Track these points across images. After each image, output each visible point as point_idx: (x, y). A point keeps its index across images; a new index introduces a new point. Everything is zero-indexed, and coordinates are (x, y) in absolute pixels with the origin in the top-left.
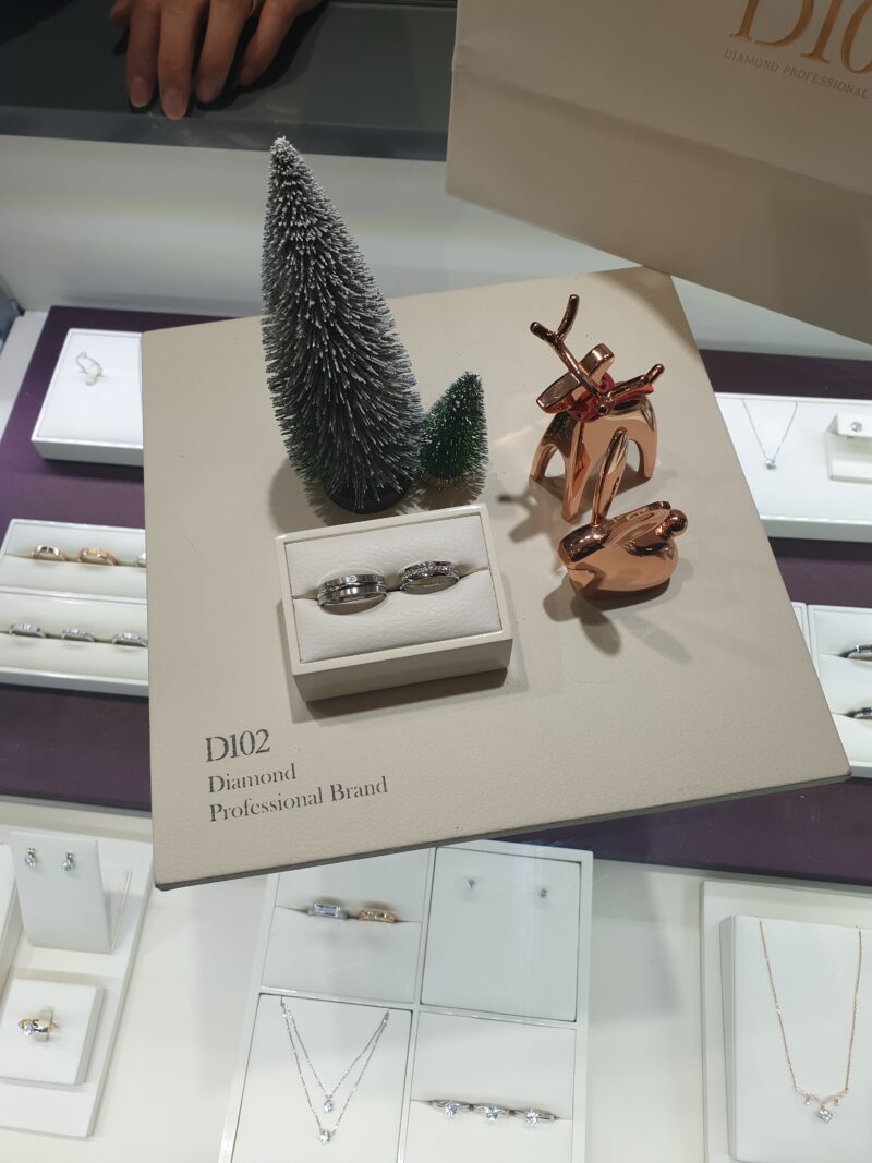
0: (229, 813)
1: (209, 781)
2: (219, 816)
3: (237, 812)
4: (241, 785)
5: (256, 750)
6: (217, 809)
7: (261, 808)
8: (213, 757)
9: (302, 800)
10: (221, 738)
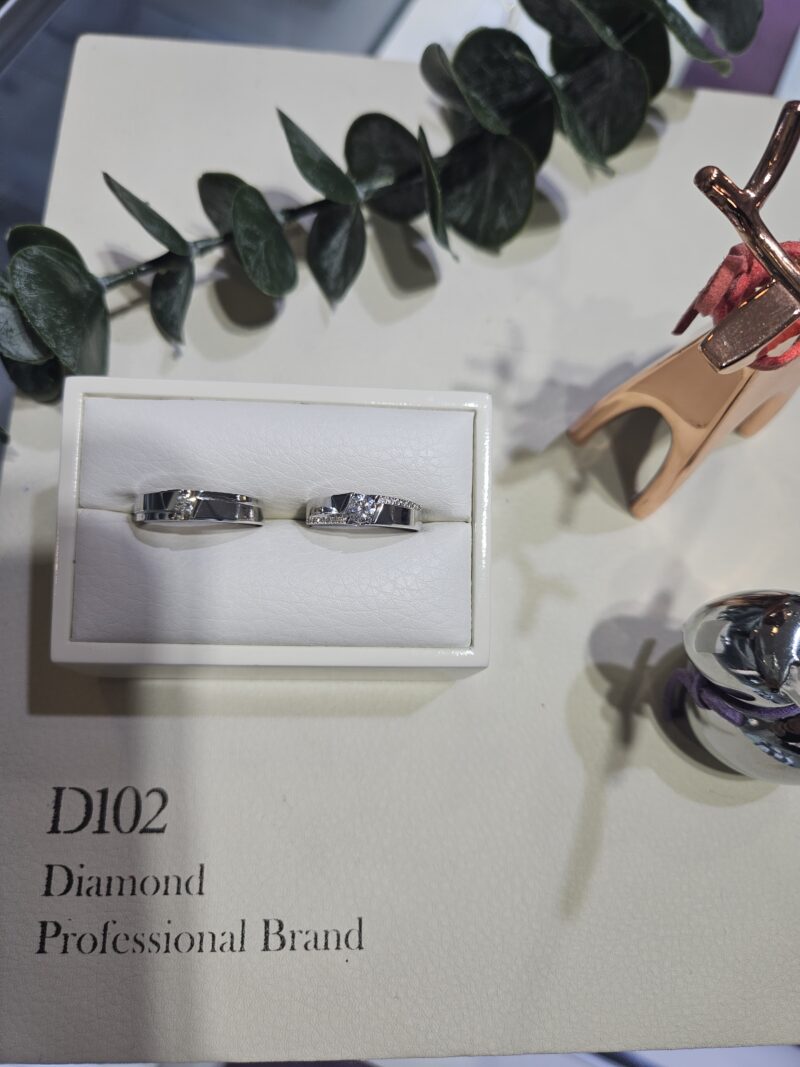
0: (72, 942)
1: (46, 870)
2: (54, 945)
3: (87, 944)
4: (103, 889)
5: (140, 826)
6: (51, 929)
7: (131, 944)
8: (59, 829)
9: (208, 939)
10: (82, 792)
